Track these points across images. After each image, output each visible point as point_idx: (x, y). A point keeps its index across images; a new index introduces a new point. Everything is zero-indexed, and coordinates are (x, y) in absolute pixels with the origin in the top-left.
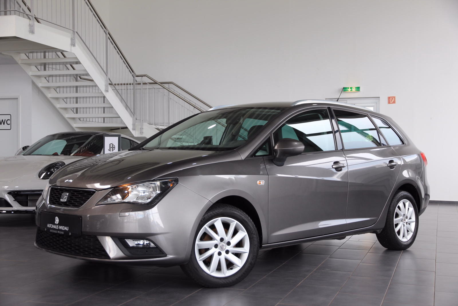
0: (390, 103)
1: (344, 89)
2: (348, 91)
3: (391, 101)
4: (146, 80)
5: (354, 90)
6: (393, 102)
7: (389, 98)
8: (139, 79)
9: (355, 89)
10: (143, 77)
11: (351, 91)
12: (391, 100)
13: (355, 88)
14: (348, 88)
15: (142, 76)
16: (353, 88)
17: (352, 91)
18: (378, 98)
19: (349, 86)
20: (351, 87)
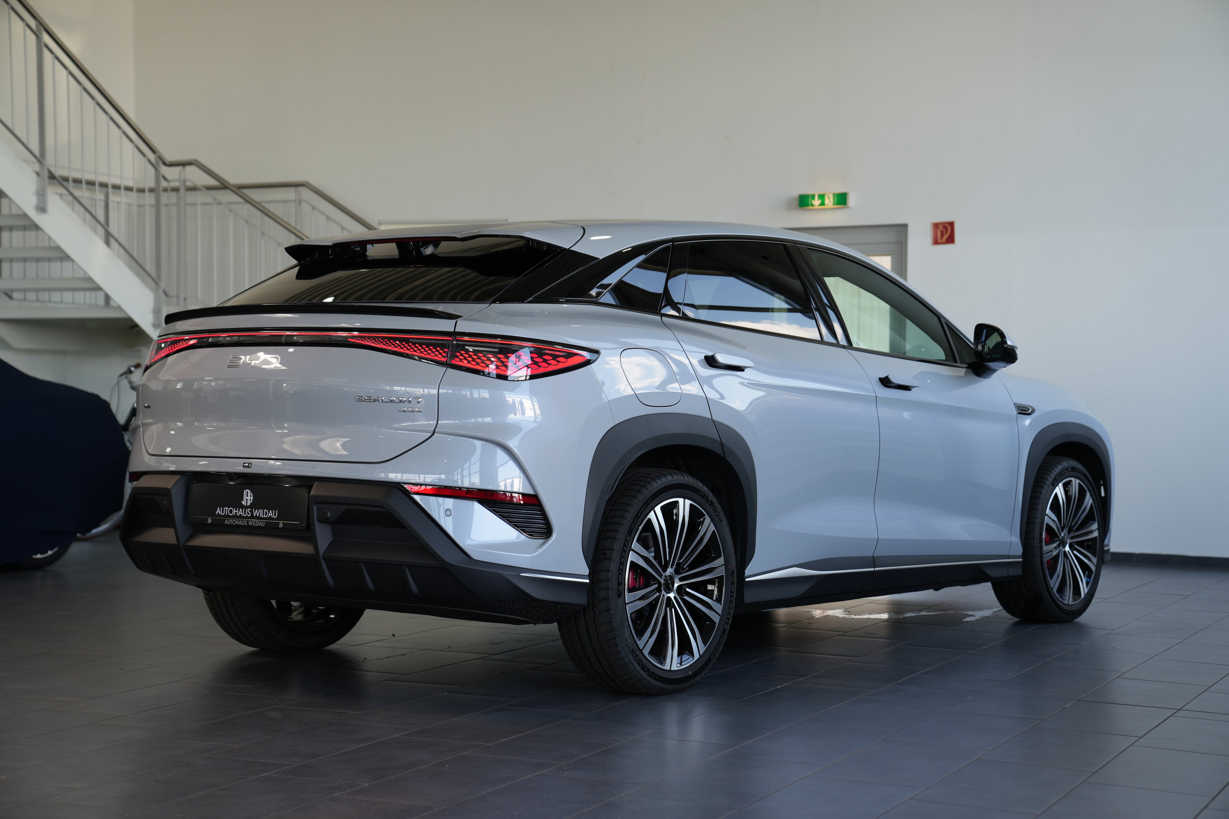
0: (939, 241)
1: (803, 202)
2: (812, 205)
3: (942, 236)
4: (195, 176)
5: (829, 201)
6: (946, 239)
7: (936, 226)
8: (172, 173)
9: (832, 200)
10: (189, 168)
11: (820, 205)
12: (944, 233)
13: (831, 196)
14: (813, 196)
15: (184, 164)
16: (829, 198)
17: (825, 205)
18: (903, 228)
19: (816, 192)
20: (821, 192)
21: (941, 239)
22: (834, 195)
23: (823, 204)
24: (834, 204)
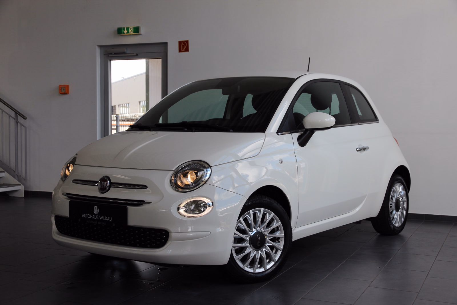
0: (182, 50)
1: (120, 31)
2: (124, 33)
3: (183, 48)
6: (185, 49)
7: (180, 43)
9: (132, 30)
11: (127, 33)
12: (184, 46)
13: (132, 28)
14: (124, 29)
16: (131, 29)
17: (129, 33)
18: (165, 45)
19: (125, 27)
20: (127, 27)
21: (183, 49)
22: (133, 27)
23: (128, 32)
24: (133, 33)
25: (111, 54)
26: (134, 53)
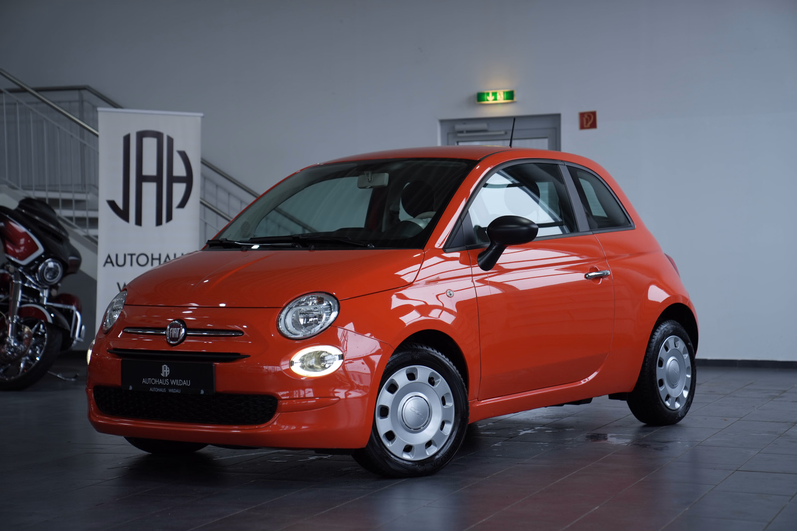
0: (585, 126)
1: (479, 98)
2: (488, 100)
3: (587, 123)
5: (501, 98)
6: (590, 125)
7: (582, 115)
9: (502, 96)
11: (493, 100)
12: (588, 120)
13: (502, 93)
14: (488, 94)
16: (500, 94)
18: (556, 118)
19: (490, 90)
20: (494, 91)
21: (587, 125)
22: (504, 92)
23: (495, 99)
24: (504, 99)
25: (462, 132)
26: (501, 131)
